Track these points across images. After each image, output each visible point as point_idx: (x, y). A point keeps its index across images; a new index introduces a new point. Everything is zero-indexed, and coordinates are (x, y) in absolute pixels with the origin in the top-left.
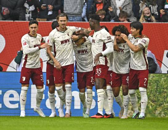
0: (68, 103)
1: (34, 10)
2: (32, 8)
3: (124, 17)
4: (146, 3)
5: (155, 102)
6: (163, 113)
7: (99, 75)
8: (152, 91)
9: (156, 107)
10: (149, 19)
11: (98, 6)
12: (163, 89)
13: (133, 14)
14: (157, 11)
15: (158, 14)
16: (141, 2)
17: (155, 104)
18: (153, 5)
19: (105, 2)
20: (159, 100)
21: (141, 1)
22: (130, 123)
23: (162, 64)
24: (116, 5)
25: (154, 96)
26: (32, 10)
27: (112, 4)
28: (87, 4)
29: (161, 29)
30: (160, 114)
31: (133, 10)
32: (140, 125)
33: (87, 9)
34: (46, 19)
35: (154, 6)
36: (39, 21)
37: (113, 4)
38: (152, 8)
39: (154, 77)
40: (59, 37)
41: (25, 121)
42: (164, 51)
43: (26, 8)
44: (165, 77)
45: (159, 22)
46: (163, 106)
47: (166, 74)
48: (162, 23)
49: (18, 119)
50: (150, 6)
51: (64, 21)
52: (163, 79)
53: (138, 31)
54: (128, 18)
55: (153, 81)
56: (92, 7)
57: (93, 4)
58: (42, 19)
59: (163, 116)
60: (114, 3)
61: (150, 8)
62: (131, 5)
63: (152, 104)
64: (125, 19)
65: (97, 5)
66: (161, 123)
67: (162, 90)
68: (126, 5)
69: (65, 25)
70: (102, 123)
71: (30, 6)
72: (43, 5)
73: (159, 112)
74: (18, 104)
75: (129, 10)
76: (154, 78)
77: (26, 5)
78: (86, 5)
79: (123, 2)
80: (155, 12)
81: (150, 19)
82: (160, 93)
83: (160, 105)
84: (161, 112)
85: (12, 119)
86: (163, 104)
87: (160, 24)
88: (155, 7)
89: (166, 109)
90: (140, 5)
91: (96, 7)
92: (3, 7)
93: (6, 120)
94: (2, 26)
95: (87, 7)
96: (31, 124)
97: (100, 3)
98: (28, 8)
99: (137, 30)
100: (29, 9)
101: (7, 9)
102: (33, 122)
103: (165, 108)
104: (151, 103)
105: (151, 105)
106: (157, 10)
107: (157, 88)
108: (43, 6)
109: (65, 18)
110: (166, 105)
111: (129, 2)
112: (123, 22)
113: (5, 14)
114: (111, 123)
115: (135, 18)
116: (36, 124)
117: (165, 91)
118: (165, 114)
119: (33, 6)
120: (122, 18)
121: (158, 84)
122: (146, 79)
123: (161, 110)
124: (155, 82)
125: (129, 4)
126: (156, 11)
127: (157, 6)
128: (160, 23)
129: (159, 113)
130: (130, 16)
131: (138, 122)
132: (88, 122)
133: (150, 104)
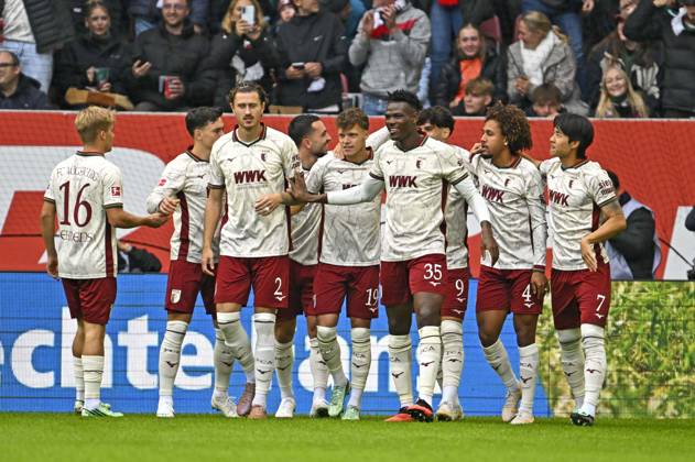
0: (263, 373)
1: (263, 78)
2: (255, 72)
3: (549, 102)
4: (620, 60)
5: (646, 370)
6: (671, 405)
7: (435, 284)
8: (636, 335)
9: (650, 387)
10: (624, 104)
11: (466, 68)
12: (674, 328)
13: (577, 92)
14: (658, 85)
15: (657, 96)
16: (604, 56)
17: (646, 376)
18: (643, 65)
19: (487, 54)
20: (659, 363)
21: (606, 54)
22: (567, 436)
23: (671, 250)
24: (523, 62)
25: (644, 350)
26: (256, 78)
27: (511, 60)
28: (432, 61)
29: (667, 140)
30: (663, 407)
31: (577, 78)
32: (597, 443)
33: (430, 77)
34: (300, 109)
35: (648, 69)
36: (279, 113)
37: (514, 63)
38: (639, 73)
39: (644, 291)
40: (231, 160)
41: (232, 431)
42: (676, 210)
43: (234, 71)
44: (679, 291)
45: (662, 117)
46: (671, 382)
47: (684, 281)
48: (672, 120)
49: (210, 424)
50: (634, 67)
51: (251, 105)
52: (671, 296)
53: (576, 145)
54: (563, 105)
55: (640, 304)
56: (447, 70)
57: (449, 62)
58: (288, 108)
59: (674, 415)
60: (517, 59)
61: (634, 75)
62: (572, 64)
63: (639, 376)
64: (552, 110)
65: (463, 64)
66: (667, 439)
67: (669, 332)
68: (555, 65)
69: (252, 118)
70: (478, 436)
71: (248, 64)
72: (294, 64)
73: (658, 403)
74: (210, 375)
75: (564, 80)
76: (644, 296)
77: (238, 63)
78: (429, 66)
79: (546, 54)
80: (649, 89)
81: (628, 103)
82: (663, 342)
83: (663, 381)
84: (665, 401)
85: (192, 424)
86: (674, 377)
87: (663, 124)
88: (651, 70)
89: (681, 394)
90: (603, 63)
91: (458, 72)
92: (163, 74)
93: (173, 427)
94: (159, 128)
95: (432, 69)
96: (252, 440)
97: (472, 59)
98: (242, 72)
99: (570, 142)
100: (244, 76)
101: (176, 80)
102: (257, 432)
103: (679, 391)
104: (634, 373)
105: (635, 379)
106: (655, 82)
107: (652, 328)
108: (295, 67)
109: (254, 97)
110: (681, 379)
111: (563, 56)
112: (546, 116)
113: (172, 96)
114: (505, 437)
115: (585, 104)
116: (267, 439)
117: (678, 335)
118: (679, 407)
119: (258, 65)
120: (542, 105)
121: (656, 314)
122: (604, 297)
123: (666, 396)
124: (649, 307)
125: (563, 60)
126: (652, 85)
127: (657, 69)
128: (665, 120)
129: (661, 407)
130: (567, 99)
131: (594, 435)
132: (433, 434)
133: (630, 376)
